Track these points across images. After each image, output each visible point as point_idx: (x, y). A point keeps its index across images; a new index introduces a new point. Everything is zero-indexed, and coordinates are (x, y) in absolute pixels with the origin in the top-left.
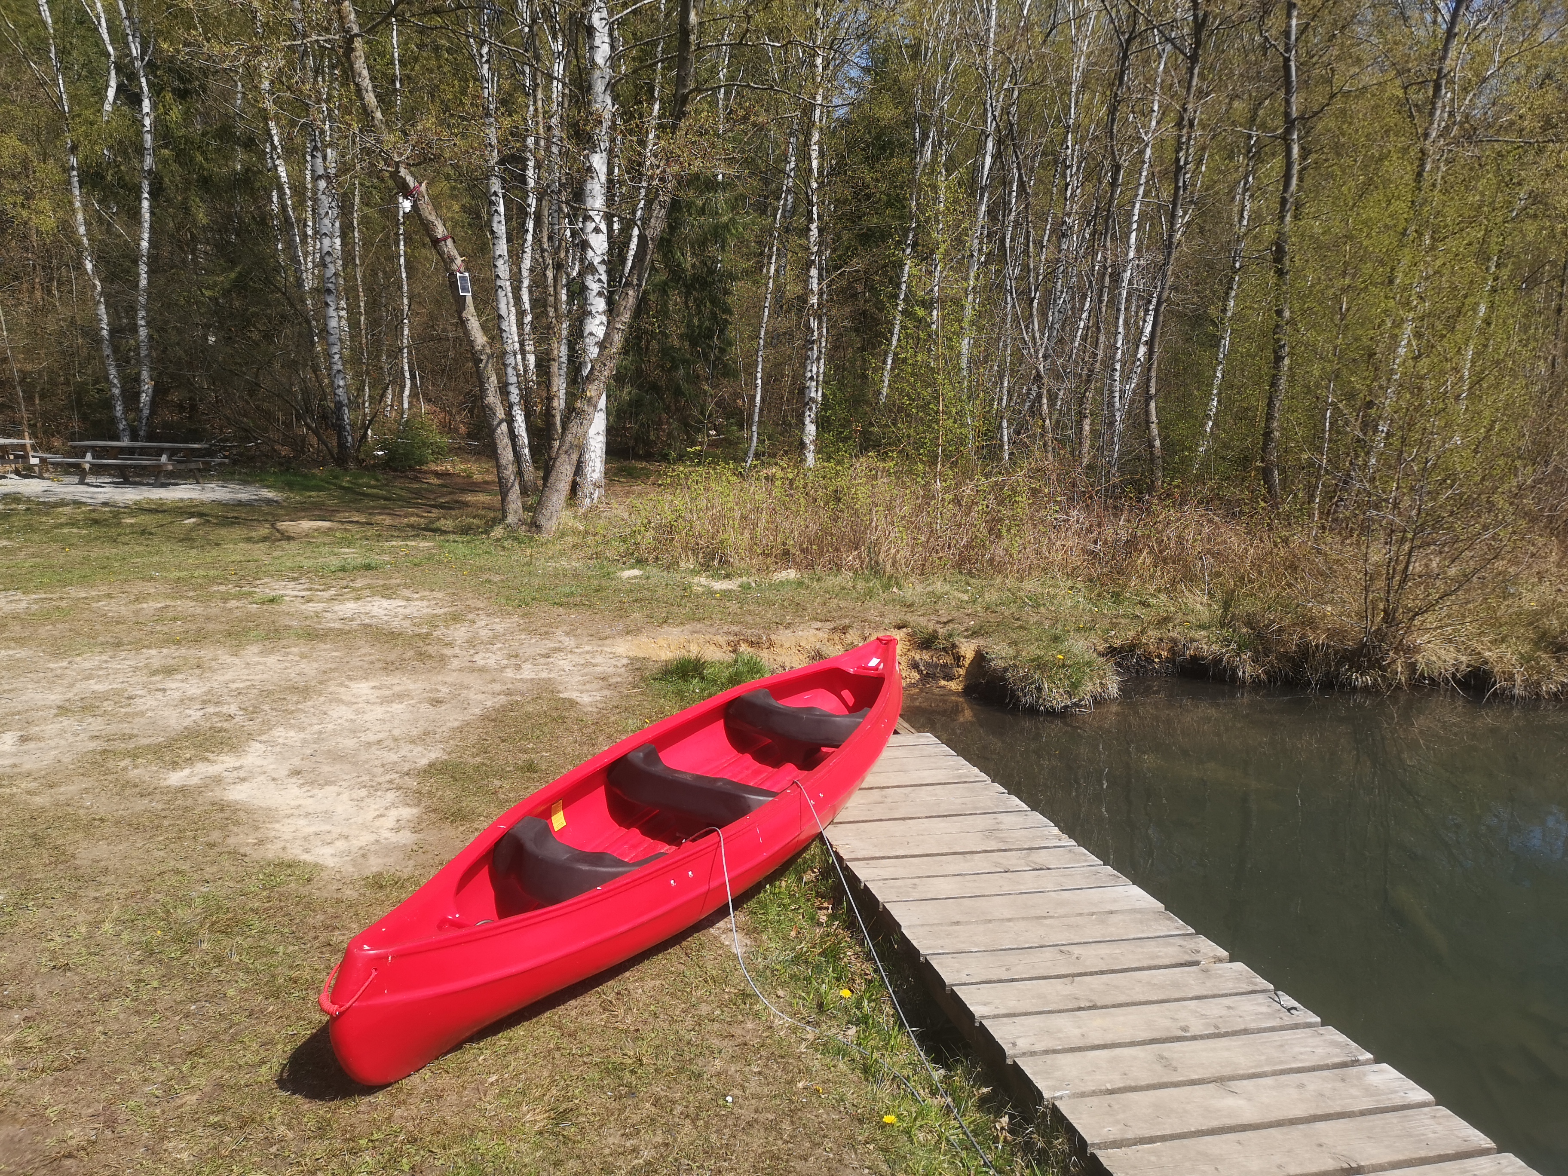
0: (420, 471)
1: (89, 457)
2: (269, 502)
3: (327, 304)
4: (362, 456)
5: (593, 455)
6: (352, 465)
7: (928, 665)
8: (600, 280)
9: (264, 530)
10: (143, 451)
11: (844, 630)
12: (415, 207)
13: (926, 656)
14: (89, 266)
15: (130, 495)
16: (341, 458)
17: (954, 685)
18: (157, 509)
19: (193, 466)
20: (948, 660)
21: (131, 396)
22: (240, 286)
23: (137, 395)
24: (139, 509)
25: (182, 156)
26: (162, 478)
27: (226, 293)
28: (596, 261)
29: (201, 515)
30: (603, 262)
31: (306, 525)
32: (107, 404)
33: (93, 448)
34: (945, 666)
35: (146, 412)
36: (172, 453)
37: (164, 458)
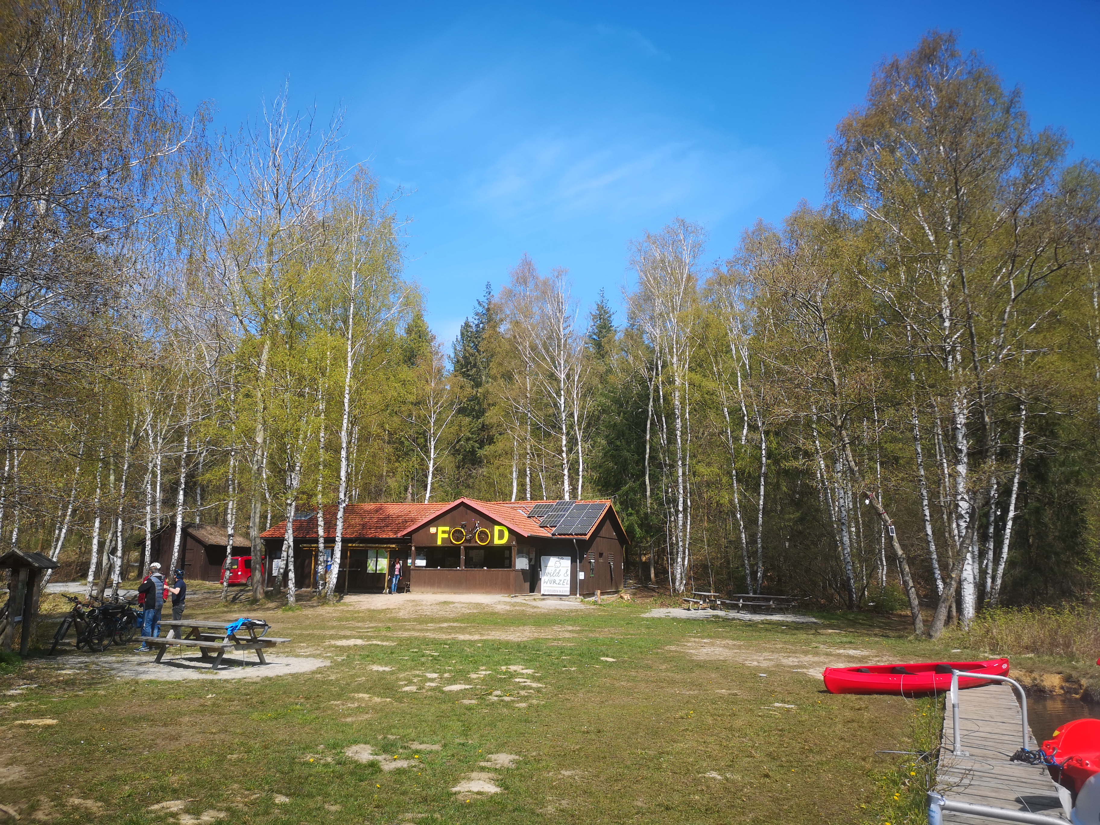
0: (892, 614)
1: (741, 601)
2: (815, 623)
3: (842, 530)
4: (862, 605)
5: (968, 605)
6: (855, 609)
7: (1067, 688)
8: (966, 521)
9: (813, 632)
10: (758, 599)
11: (1031, 672)
12: (870, 502)
13: (1067, 685)
14: (739, 516)
15: (757, 618)
16: (850, 606)
17: (1077, 696)
18: (770, 623)
19: (783, 606)
20: (1075, 686)
21: (754, 574)
22: (801, 520)
23: (757, 572)
24: (763, 622)
25: (777, 462)
26: (769, 611)
27: (795, 523)
28: (963, 512)
29: (786, 626)
30: (967, 513)
31: (830, 631)
32: (744, 578)
33: (743, 597)
34: (1075, 689)
35: (760, 582)
36: (775, 600)
37: (771, 603)
